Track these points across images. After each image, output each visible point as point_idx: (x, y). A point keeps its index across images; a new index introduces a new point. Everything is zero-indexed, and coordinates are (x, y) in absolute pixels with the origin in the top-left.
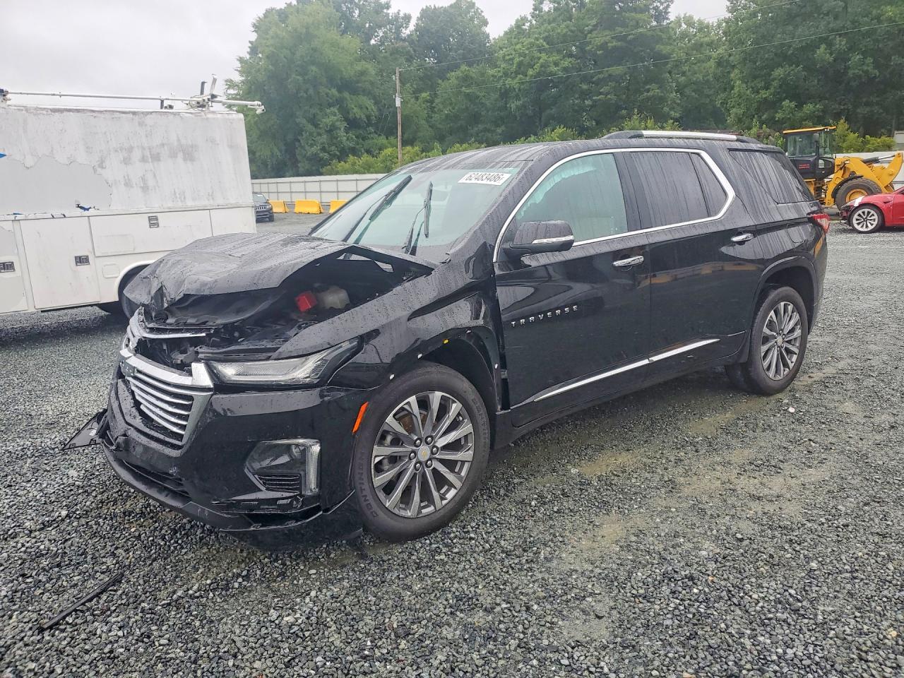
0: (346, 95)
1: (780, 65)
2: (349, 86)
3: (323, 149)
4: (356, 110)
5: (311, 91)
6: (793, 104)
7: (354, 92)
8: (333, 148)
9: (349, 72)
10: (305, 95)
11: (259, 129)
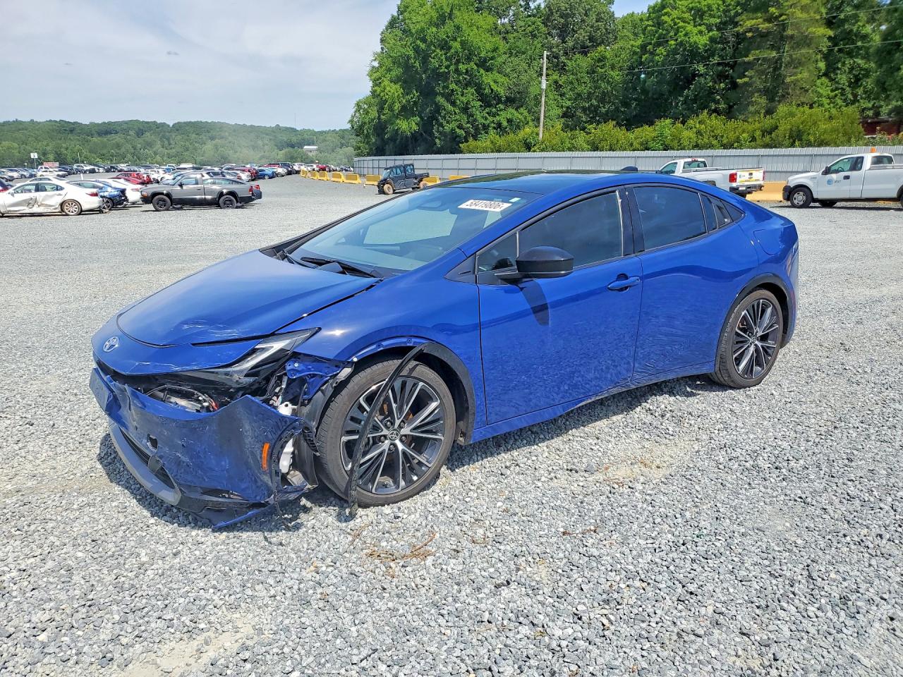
3: (460, 127)
4: (492, 85)
8: (469, 125)
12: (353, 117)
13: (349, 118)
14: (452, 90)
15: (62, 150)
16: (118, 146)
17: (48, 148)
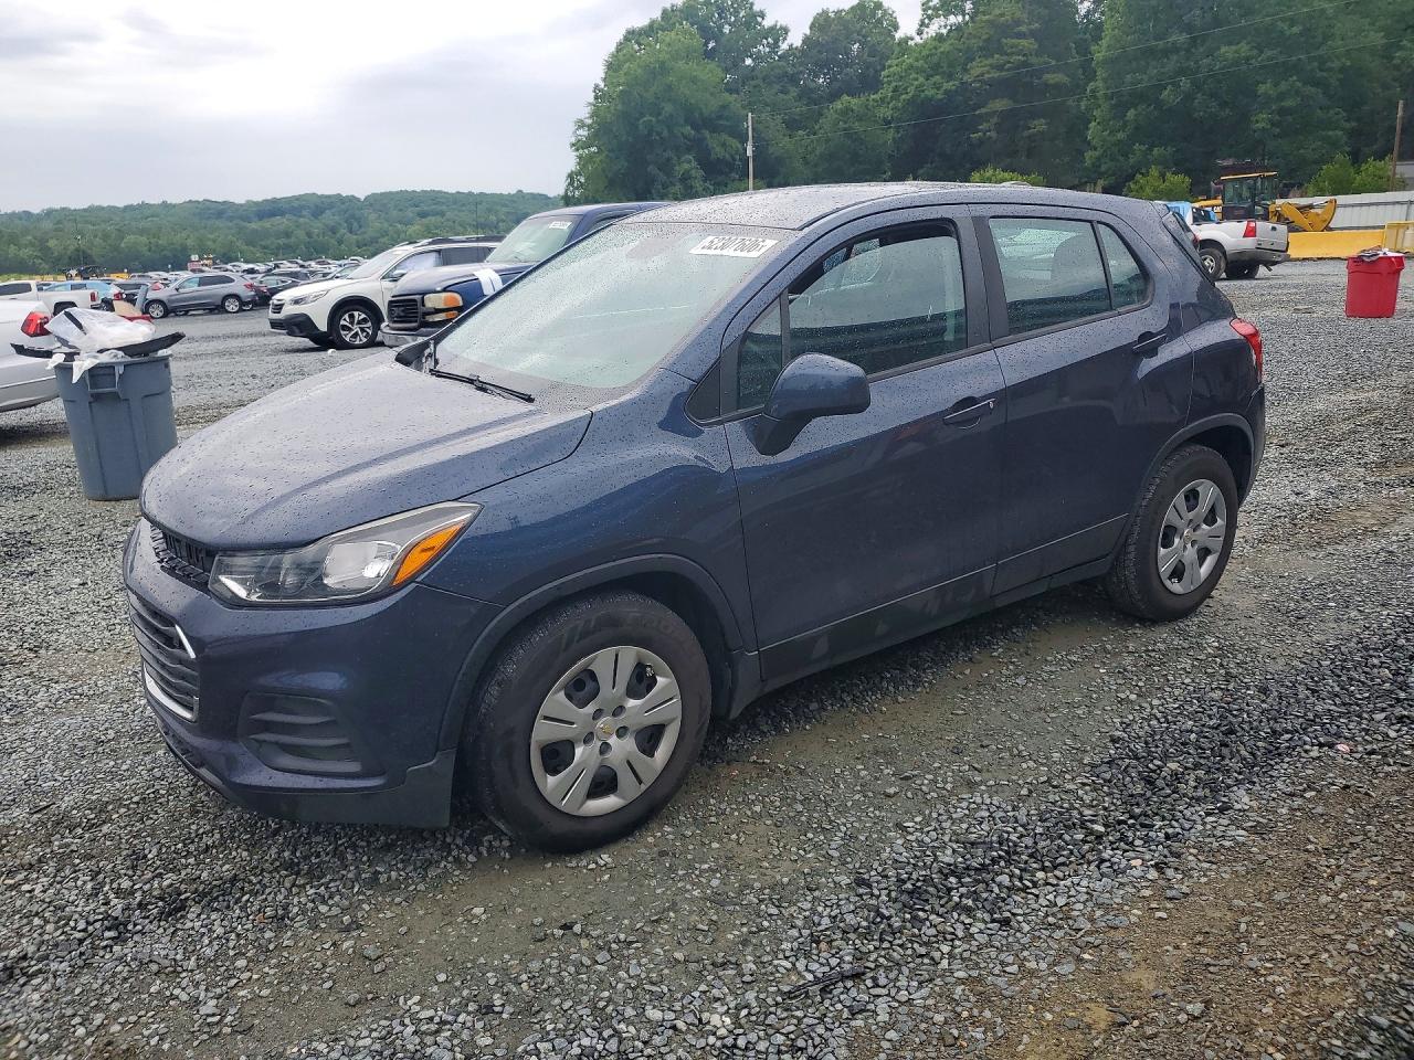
0: (707, 133)
1: (1135, 106)
2: (710, 123)
4: (718, 149)
5: (665, 133)
6: (1143, 148)
7: (715, 129)
9: (711, 105)
10: (658, 138)
11: (607, 177)
12: (566, 190)
13: (562, 192)
14: (669, 160)
15: (209, 243)
16: (287, 235)
17: (190, 242)
